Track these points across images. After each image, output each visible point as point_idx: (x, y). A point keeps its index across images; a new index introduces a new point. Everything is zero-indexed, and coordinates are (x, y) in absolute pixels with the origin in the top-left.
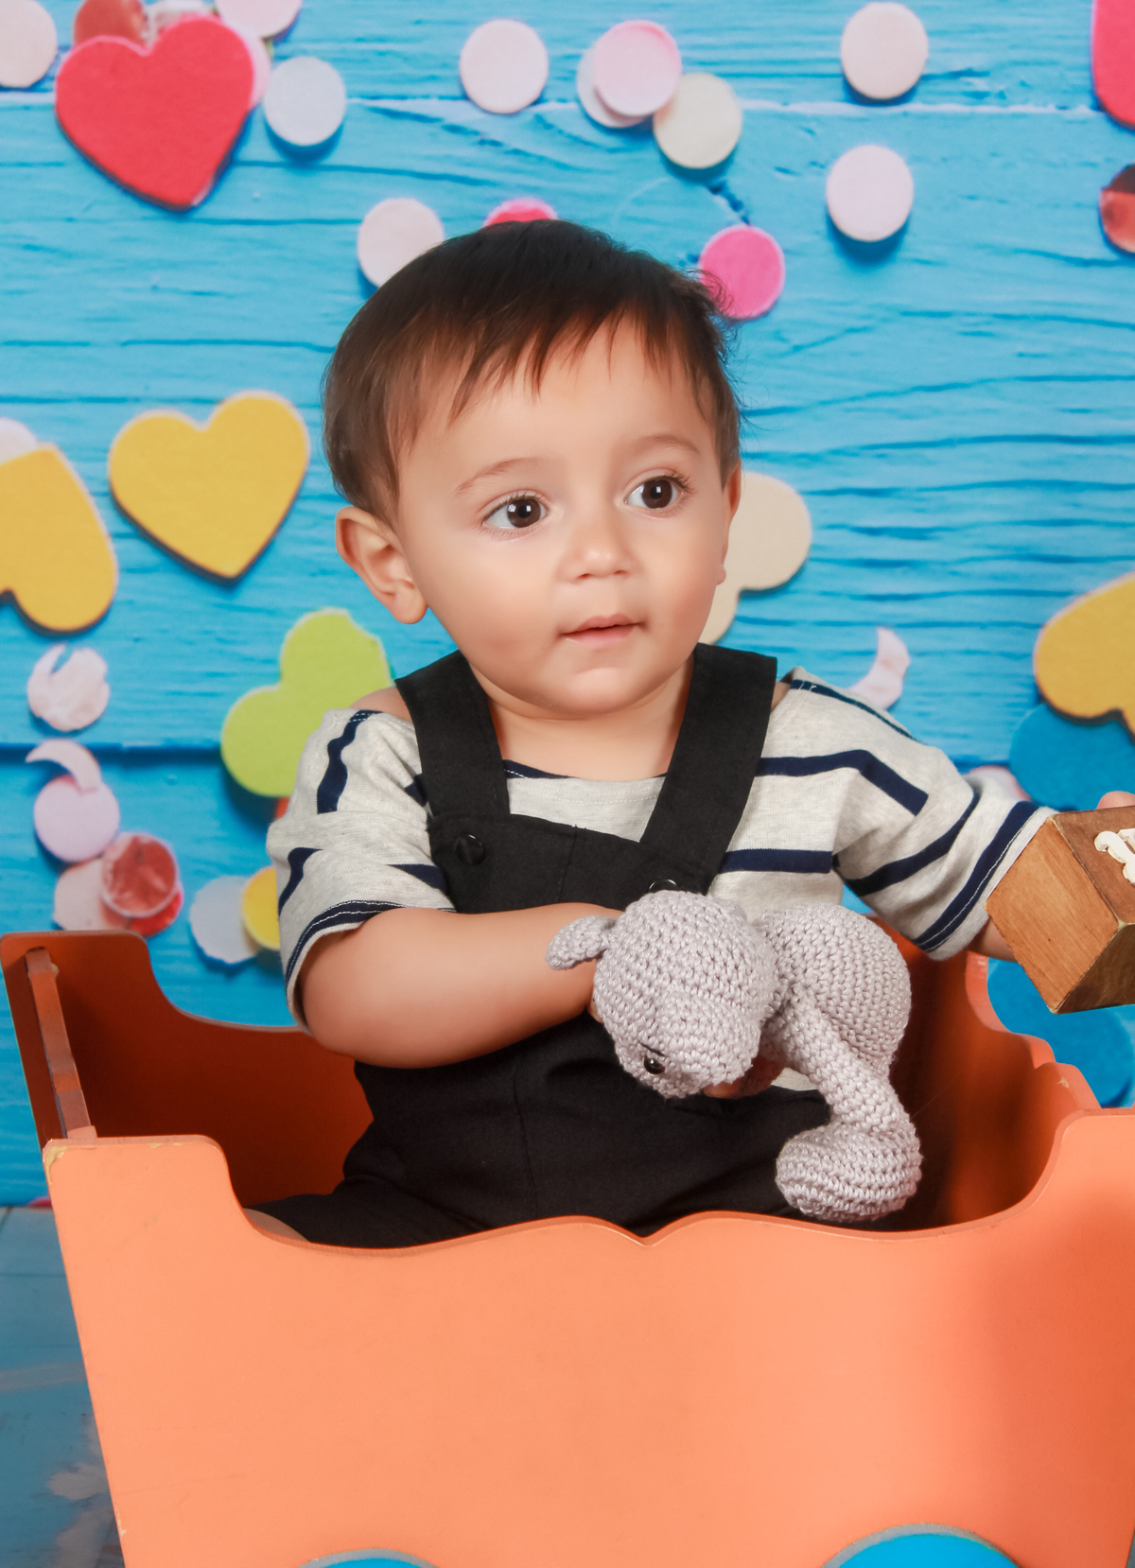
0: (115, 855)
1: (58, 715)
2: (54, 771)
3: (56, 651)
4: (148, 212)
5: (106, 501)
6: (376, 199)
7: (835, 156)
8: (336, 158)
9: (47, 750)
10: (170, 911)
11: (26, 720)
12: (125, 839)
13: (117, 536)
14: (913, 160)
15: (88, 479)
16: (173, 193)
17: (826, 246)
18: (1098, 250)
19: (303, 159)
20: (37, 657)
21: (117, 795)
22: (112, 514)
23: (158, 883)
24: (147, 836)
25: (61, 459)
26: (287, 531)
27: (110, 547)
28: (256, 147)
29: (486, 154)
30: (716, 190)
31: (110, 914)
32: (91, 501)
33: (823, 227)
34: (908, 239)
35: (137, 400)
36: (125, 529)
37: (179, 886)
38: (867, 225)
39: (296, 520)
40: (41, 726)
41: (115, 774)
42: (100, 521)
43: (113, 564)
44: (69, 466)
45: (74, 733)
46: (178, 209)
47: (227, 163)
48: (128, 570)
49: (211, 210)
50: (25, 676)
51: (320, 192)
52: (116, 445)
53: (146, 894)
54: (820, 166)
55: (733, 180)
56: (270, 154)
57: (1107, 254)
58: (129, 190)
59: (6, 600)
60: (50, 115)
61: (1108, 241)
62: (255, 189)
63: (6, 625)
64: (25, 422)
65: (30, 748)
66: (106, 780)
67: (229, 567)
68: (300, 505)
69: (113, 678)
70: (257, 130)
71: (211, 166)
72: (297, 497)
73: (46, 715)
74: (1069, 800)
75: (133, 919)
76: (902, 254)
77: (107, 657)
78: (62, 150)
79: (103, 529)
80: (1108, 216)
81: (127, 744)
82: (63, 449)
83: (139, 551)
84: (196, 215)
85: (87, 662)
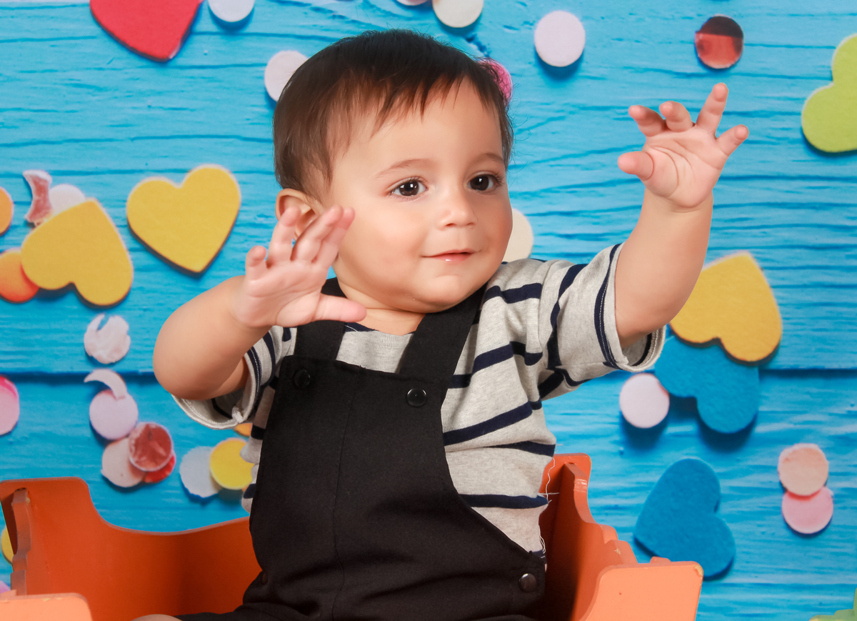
0: (136, 435)
1: (102, 354)
2: (100, 387)
3: (99, 318)
4: (144, 63)
5: (125, 230)
6: (274, 51)
7: (539, 18)
8: (251, 28)
9: (97, 375)
10: (168, 467)
11: (83, 358)
12: (141, 426)
13: (131, 250)
14: (584, 18)
15: (114, 218)
16: (158, 52)
17: (535, 70)
18: (695, 68)
19: (232, 29)
20: (89, 322)
21: (135, 399)
22: (129, 237)
23: (161, 451)
24: (154, 424)
25: (99, 205)
26: (230, 245)
27: (128, 256)
28: (205, 24)
29: (337, 23)
30: (470, 40)
31: (134, 470)
32: (116, 230)
33: (533, 60)
34: (583, 65)
35: (141, 171)
36: (137, 246)
37: (173, 452)
38: (559, 57)
39: (234, 238)
40: (93, 361)
41: (135, 387)
42: (123, 242)
43: (131, 267)
44: (103, 211)
45: (111, 365)
46: (161, 61)
47: (188, 33)
48: (138, 269)
49: (181, 61)
50: (82, 332)
51: (242, 49)
52: (130, 199)
53: (155, 457)
54: (530, 24)
55: (480, 34)
56: (212, 27)
57: (701, 70)
58: (133, 50)
59: (71, 289)
60: (87, 10)
61: (701, 63)
62: (204, 48)
63: (70, 303)
64: (79, 185)
65: (86, 374)
66: (129, 392)
67: (197, 266)
68: (237, 230)
69: (131, 333)
70: (205, 15)
71: (179, 35)
72: (234, 225)
73: (95, 355)
74: (691, 393)
75: (148, 474)
76: (580, 74)
77: (128, 320)
78: (94, 29)
79: (124, 246)
80: (701, 48)
81: (141, 371)
82: (100, 201)
83: (145, 259)
84: (171, 64)
85: (117, 324)
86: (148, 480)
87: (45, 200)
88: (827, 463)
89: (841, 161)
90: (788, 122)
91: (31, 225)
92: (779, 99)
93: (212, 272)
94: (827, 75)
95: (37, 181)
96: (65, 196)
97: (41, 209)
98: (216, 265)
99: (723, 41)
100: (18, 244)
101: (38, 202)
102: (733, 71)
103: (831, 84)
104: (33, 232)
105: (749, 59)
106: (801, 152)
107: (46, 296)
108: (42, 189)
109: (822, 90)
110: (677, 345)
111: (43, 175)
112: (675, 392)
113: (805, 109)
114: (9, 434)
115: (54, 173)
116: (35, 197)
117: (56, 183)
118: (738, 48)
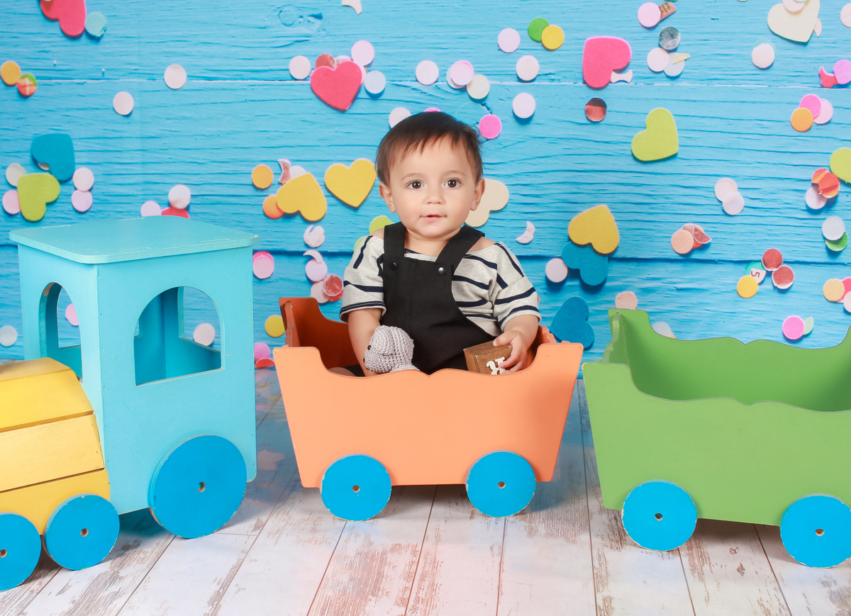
0: (326, 280)
1: (312, 243)
2: (311, 258)
3: (311, 226)
4: (335, 111)
5: (324, 187)
6: (394, 108)
7: (515, 96)
8: (383, 97)
9: (309, 252)
10: (341, 295)
11: (303, 245)
12: (329, 276)
13: (326, 196)
14: (535, 97)
15: (319, 181)
16: (341, 106)
17: (513, 120)
18: (585, 121)
19: (375, 97)
20: (306, 228)
21: (327, 264)
22: (325, 190)
23: (338, 287)
24: (335, 275)
25: (312, 176)
26: (370, 196)
27: (325, 199)
28: (362, 94)
29: (423, 95)
30: (483, 105)
31: (325, 296)
32: (320, 187)
33: (512, 115)
34: (534, 118)
35: (332, 161)
36: (329, 194)
38: (523, 114)
39: (372, 193)
40: (307, 246)
41: (326, 259)
42: (322, 192)
43: (326, 204)
44: (314, 178)
45: (316, 248)
46: (342, 111)
47: (355, 98)
48: (330, 205)
49: (351, 111)
50: (303, 233)
51: (379, 106)
52: (326, 173)
53: (335, 290)
54: (511, 98)
55: (488, 102)
56: (367, 96)
57: (587, 122)
58: (329, 106)
59: (298, 213)
60: (309, 87)
61: (587, 118)
62: (362, 105)
63: (298, 220)
64: (303, 166)
65: (304, 252)
66: (324, 260)
67: (356, 205)
68: (374, 188)
69: (325, 234)
70: (363, 90)
71: (351, 99)
72: (373, 186)
73: (309, 243)
74: (578, 267)
75: (331, 297)
76: (532, 122)
77: (324, 228)
78: (312, 96)
79: (323, 195)
80: (587, 112)
81: (329, 251)
82: (312, 173)
83: (333, 201)
84: (347, 112)
85: (319, 229)
86: (331, 300)
87: (288, 173)
88: (637, 300)
89: (649, 165)
90: (625, 147)
91: (281, 184)
92: (622, 136)
93: (362, 207)
94: (644, 126)
95: (284, 164)
96: (297, 171)
97: (286, 177)
98: (365, 203)
99: (597, 109)
100: (275, 192)
101: (284, 173)
102: (601, 123)
103: (645, 130)
104: (282, 187)
105: (609, 117)
106: (631, 160)
107: (288, 216)
108: (286, 168)
109: (641, 132)
110: (572, 245)
111: (287, 161)
112: (571, 267)
113: (633, 141)
114: (269, 277)
115: (292, 161)
116: (283, 171)
117: (293, 165)
118: (604, 113)
